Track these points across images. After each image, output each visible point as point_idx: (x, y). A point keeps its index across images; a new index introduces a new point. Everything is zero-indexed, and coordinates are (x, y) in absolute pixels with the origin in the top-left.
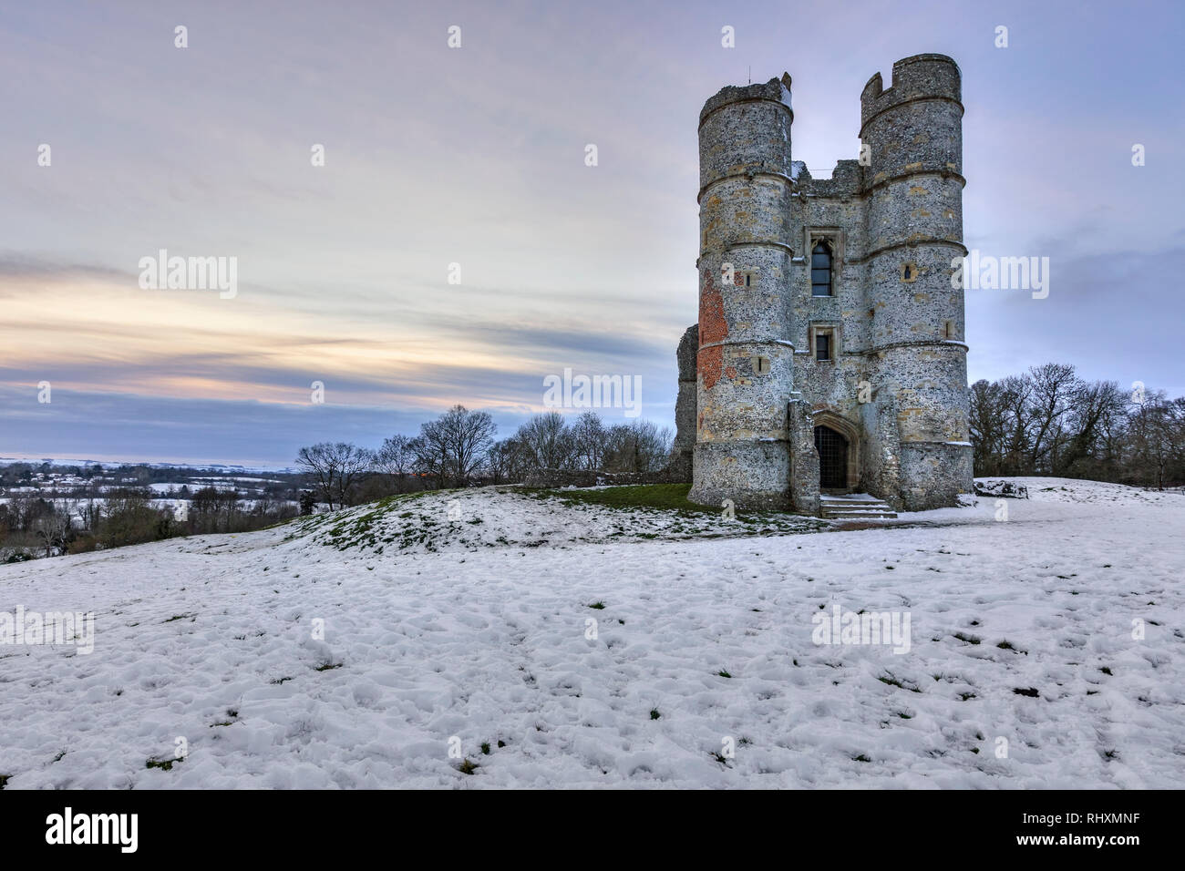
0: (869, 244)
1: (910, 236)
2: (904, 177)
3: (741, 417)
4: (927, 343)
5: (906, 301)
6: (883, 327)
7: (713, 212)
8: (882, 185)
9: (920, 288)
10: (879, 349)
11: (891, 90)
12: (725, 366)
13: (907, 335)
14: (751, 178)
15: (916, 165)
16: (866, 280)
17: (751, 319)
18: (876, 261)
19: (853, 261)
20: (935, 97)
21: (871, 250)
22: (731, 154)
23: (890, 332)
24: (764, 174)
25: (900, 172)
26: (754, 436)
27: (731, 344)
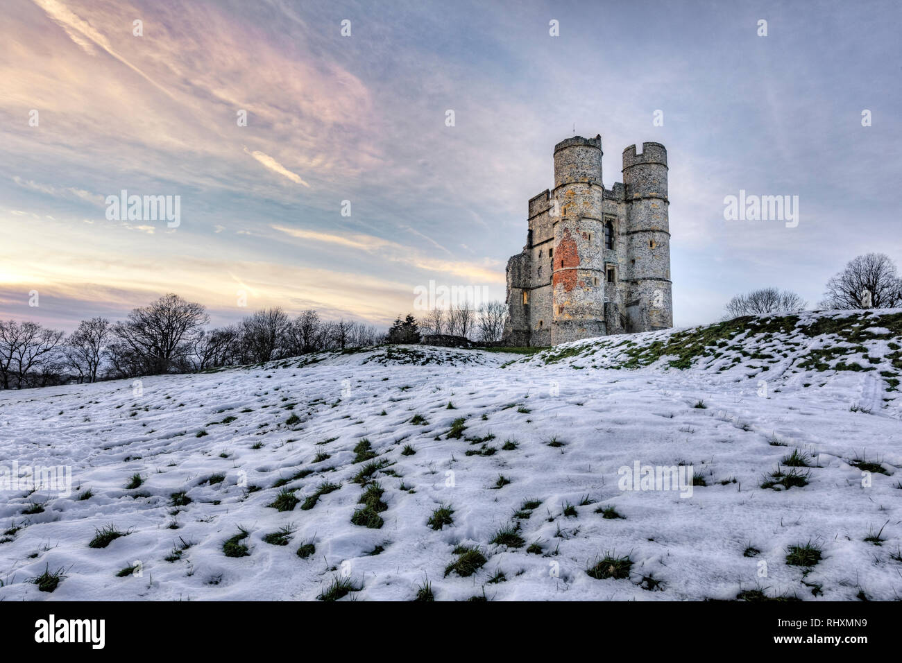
0: (631, 227)
1: (652, 227)
2: (650, 198)
3: (588, 308)
4: (661, 279)
5: (651, 258)
6: (640, 269)
7: (570, 198)
8: (639, 199)
9: (656, 253)
10: (638, 279)
11: (642, 155)
12: (579, 280)
13: (652, 274)
14: (591, 185)
15: (654, 194)
16: (629, 244)
17: (591, 258)
18: (635, 236)
19: (623, 234)
20: (661, 164)
21: (632, 230)
22: (581, 171)
23: (643, 272)
24: (596, 185)
25: (647, 195)
26: (593, 318)
27: (582, 269)
